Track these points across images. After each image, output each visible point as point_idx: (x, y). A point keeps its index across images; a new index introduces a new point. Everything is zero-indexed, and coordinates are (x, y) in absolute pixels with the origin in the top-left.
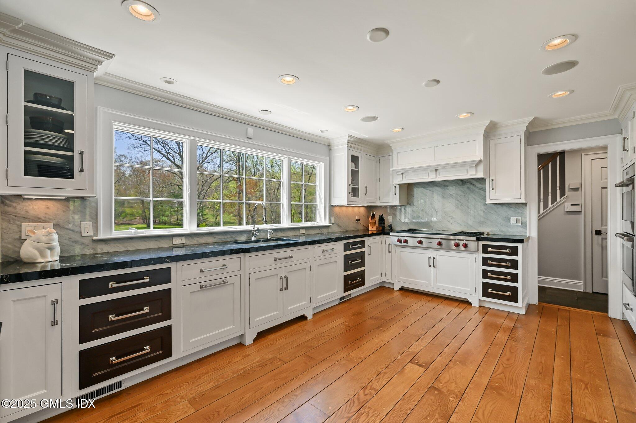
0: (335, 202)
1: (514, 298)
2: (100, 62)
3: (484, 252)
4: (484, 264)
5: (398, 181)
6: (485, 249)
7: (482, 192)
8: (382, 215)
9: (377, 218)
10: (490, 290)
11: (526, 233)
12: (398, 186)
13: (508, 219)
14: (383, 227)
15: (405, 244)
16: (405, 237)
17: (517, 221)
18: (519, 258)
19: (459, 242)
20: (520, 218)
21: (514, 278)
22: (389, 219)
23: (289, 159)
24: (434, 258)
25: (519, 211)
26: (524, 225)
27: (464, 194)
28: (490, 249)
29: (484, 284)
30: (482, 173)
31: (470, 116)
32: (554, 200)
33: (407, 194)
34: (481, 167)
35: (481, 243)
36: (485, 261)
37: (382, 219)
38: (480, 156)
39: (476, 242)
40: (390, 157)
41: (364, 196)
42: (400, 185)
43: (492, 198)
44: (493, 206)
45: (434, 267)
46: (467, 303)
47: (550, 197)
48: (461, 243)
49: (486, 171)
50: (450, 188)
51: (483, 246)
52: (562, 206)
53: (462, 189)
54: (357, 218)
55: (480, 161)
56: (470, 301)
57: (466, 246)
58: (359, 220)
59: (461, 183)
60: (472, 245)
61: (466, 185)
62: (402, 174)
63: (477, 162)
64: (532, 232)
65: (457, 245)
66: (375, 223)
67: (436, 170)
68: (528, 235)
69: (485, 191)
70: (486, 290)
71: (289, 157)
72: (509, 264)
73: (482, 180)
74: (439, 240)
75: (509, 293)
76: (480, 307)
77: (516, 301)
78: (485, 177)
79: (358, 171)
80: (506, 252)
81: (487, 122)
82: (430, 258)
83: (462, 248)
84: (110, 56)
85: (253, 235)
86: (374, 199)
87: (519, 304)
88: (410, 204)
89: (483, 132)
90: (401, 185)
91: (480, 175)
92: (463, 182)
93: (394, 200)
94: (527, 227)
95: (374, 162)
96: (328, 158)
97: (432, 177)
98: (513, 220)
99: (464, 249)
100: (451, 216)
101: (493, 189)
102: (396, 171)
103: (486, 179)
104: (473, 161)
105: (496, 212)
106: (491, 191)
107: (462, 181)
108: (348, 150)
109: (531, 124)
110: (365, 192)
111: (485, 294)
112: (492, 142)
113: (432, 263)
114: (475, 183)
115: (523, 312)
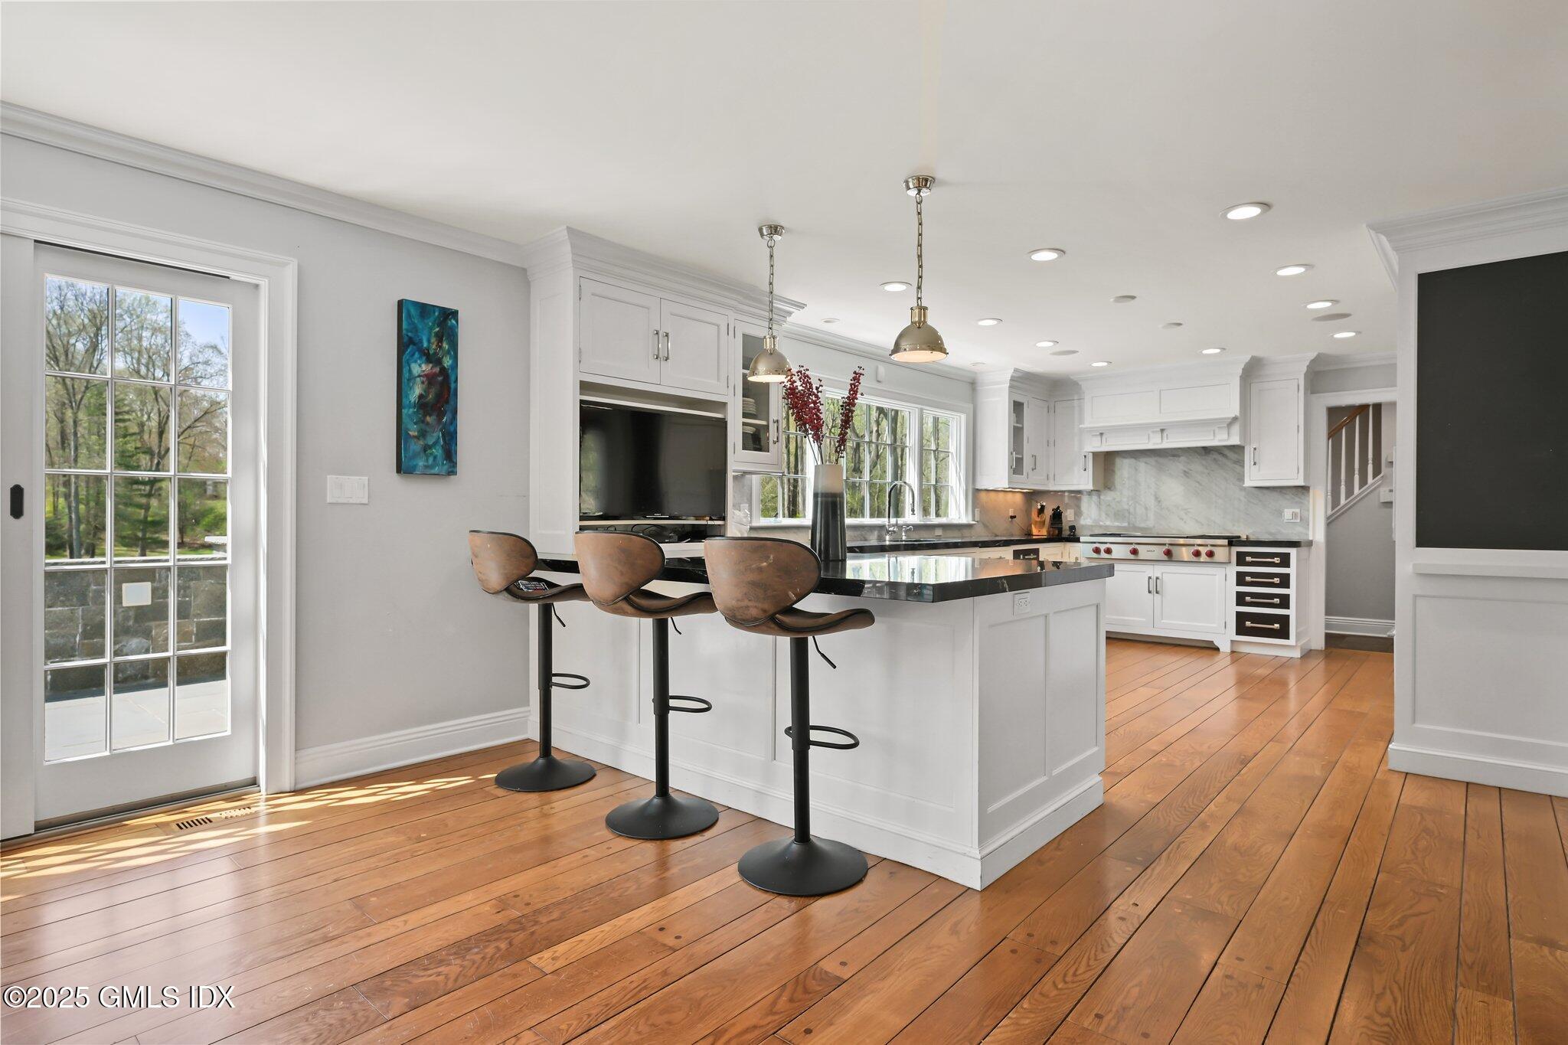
0: (984, 483)
1: (1284, 633)
2: (790, 313)
3: (1239, 564)
4: (1239, 584)
5: (1094, 447)
6: (1241, 559)
7: (1238, 468)
8: (1058, 507)
9: (1048, 512)
10: (1248, 624)
11: (1307, 535)
12: (1090, 457)
13: (1280, 513)
14: (1060, 530)
15: (1107, 556)
16: (1106, 543)
17: (1295, 515)
18: (1292, 571)
19: (1200, 548)
20: (1298, 511)
21: (1285, 602)
22: (1068, 516)
23: (921, 410)
24: (1157, 578)
25: (1297, 499)
26: (1304, 521)
27: (1206, 471)
28: (1249, 559)
29: (1238, 614)
30: (1238, 438)
31: (1219, 353)
32: (1363, 481)
33: (1105, 469)
34: (1236, 429)
35: (1235, 549)
36: (1241, 579)
37: (1057, 516)
38: (1234, 410)
39: (1228, 548)
40: (1076, 403)
41: (1030, 471)
42: (1093, 453)
43: (1254, 477)
44: (1256, 492)
45: (1157, 593)
46: (1210, 648)
47: (1357, 477)
48: (1203, 550)
49: (1245, 433)
50: (1182, 458)
51: (1238, 553)
52: (1376, 492)
53: (1204, 462)
54: (1011, 514)
55: (1235, 419)
56: (1217, 643)
57: (1210, 554)
58: (1015, 517)
59: (1203, 452)
60: (1221, 554)
61: (1211, 455)
62: (1102, 434)
63: (1229, 420)
64: (1317, 533)
65: (1197, 554)
66: (1044, 522)
67: (1162, 430)
68: (1311, 538)
69: (1243, 467)
70: (1244, 625)
71: (921, 406)
72: (1276, 580)
73: (1238, 449)
74: (1167, 547)
75: (1277, 626)
76: (1233, 652)
77: (1286, 636)
78: (1243, 445)
79: (1022, 428)
80: (1274, 562)
81: (1247, 358)
82: (1150, 578)
83: (1204, 558)
84: (801, 306)
85: (888, 532)
86: (1045, 477)
87: (1292, 641)
88: (1109, 489)
89: (1240, 371)
90: (1095, 455)
91: (1235, 440)
92: (1206, 450)
93: (1083, 480)
94: (1308, 525)
95: (1046, 410)
96: (971, 406)
97: (1155, 443)
98: (1288, 514)
99: (1208, 559)
100: (1185, 509)
101: (1255, 464)
102: (1091, 430)
103: (1244, 447)
104: (1225, 418)
105: (1260, 501)
106: (1253, 467)
107: (1205, 448)
108: (1010, 392)
109: (1313, 361)
110: (1032, 466)
111: (1241, 630)
112: (1255, 388)
113: (1155, 588)
114: (1227, 452)
115: (1297, 654)
